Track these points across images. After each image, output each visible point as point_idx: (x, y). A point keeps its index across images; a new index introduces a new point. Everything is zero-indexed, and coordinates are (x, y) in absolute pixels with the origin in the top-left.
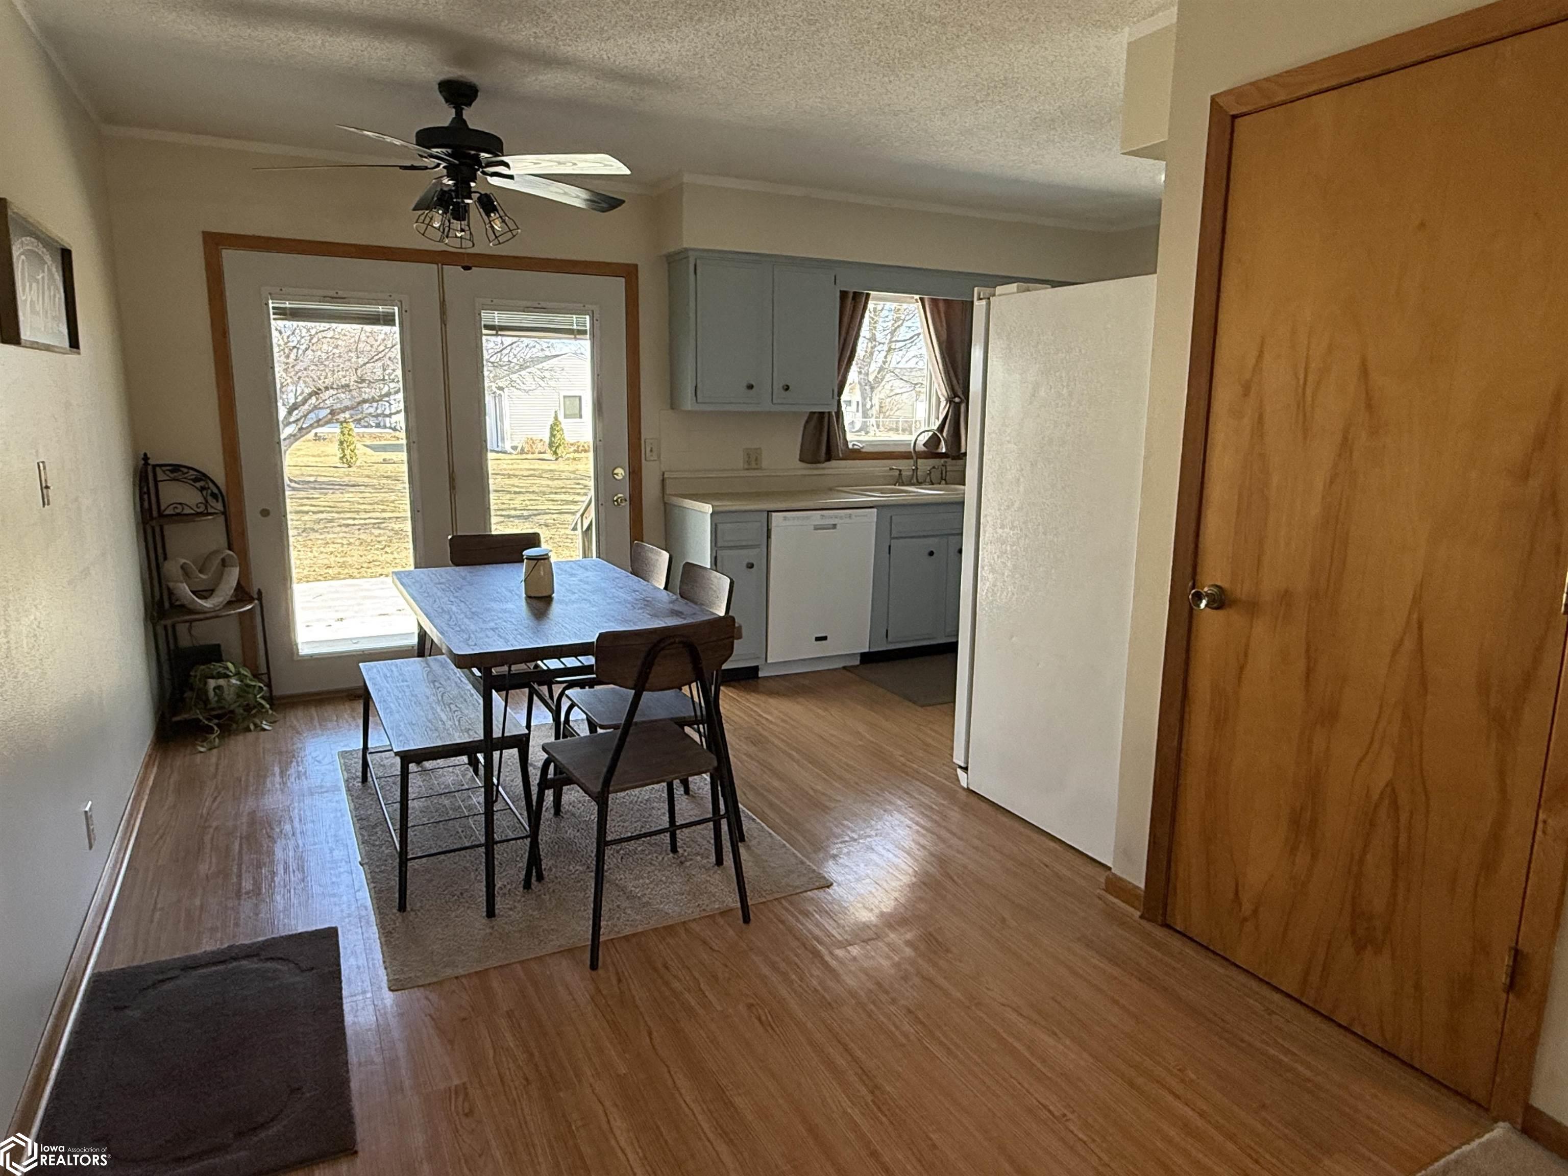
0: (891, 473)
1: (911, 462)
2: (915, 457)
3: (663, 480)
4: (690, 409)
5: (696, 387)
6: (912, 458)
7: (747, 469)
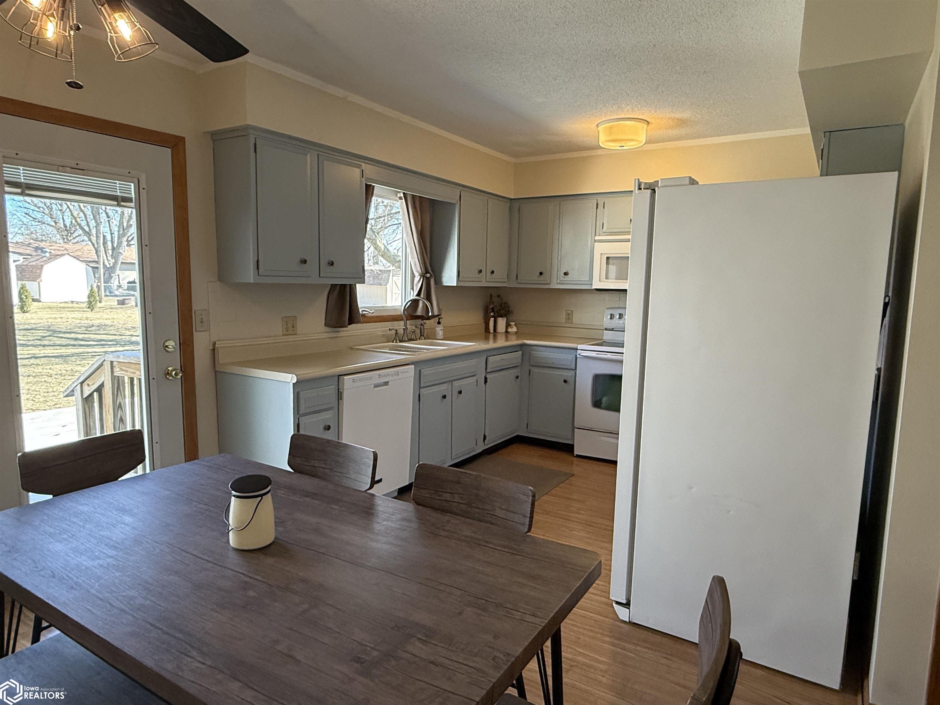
0: (390, 332)
1: (402, 323)
2: (405, 319)
3: (214, 350)
4: (252, 281)
5: (258, 261)
6: (402, 320)
7: (286, 335)
